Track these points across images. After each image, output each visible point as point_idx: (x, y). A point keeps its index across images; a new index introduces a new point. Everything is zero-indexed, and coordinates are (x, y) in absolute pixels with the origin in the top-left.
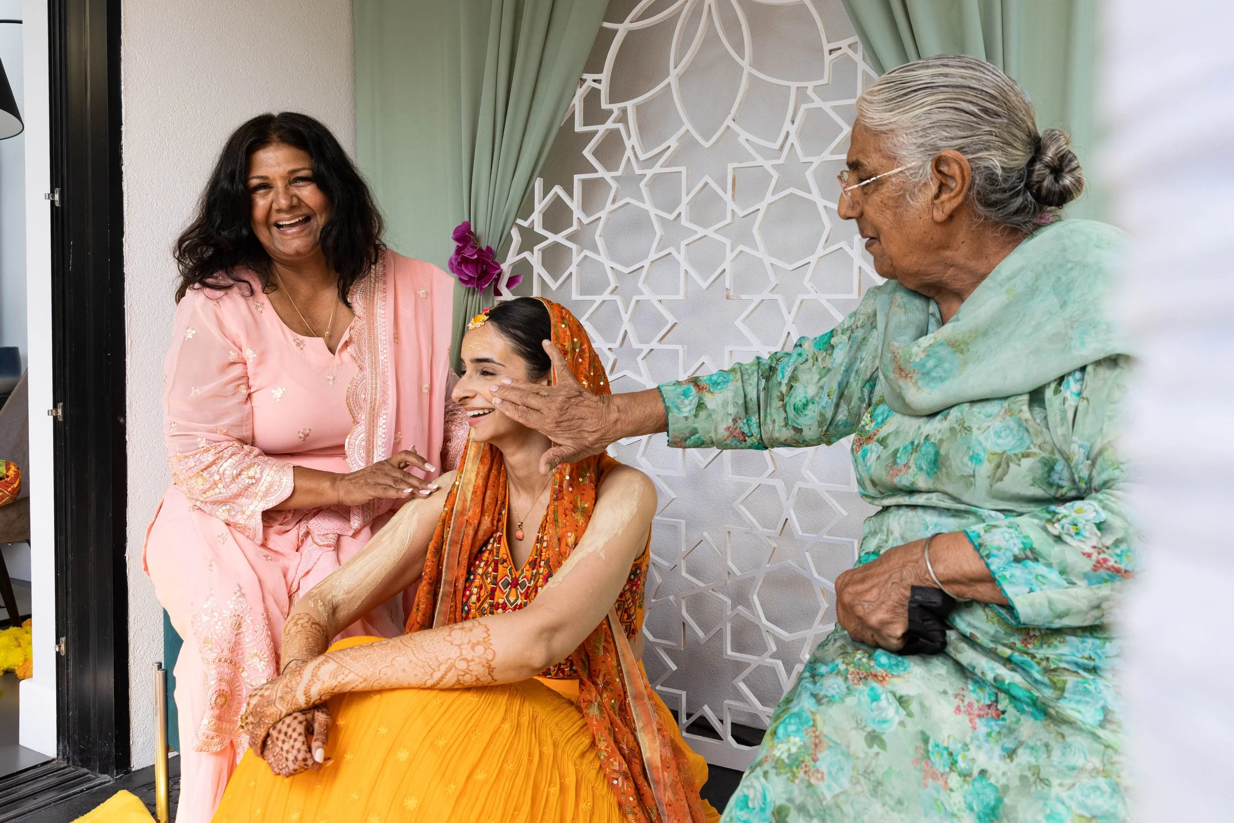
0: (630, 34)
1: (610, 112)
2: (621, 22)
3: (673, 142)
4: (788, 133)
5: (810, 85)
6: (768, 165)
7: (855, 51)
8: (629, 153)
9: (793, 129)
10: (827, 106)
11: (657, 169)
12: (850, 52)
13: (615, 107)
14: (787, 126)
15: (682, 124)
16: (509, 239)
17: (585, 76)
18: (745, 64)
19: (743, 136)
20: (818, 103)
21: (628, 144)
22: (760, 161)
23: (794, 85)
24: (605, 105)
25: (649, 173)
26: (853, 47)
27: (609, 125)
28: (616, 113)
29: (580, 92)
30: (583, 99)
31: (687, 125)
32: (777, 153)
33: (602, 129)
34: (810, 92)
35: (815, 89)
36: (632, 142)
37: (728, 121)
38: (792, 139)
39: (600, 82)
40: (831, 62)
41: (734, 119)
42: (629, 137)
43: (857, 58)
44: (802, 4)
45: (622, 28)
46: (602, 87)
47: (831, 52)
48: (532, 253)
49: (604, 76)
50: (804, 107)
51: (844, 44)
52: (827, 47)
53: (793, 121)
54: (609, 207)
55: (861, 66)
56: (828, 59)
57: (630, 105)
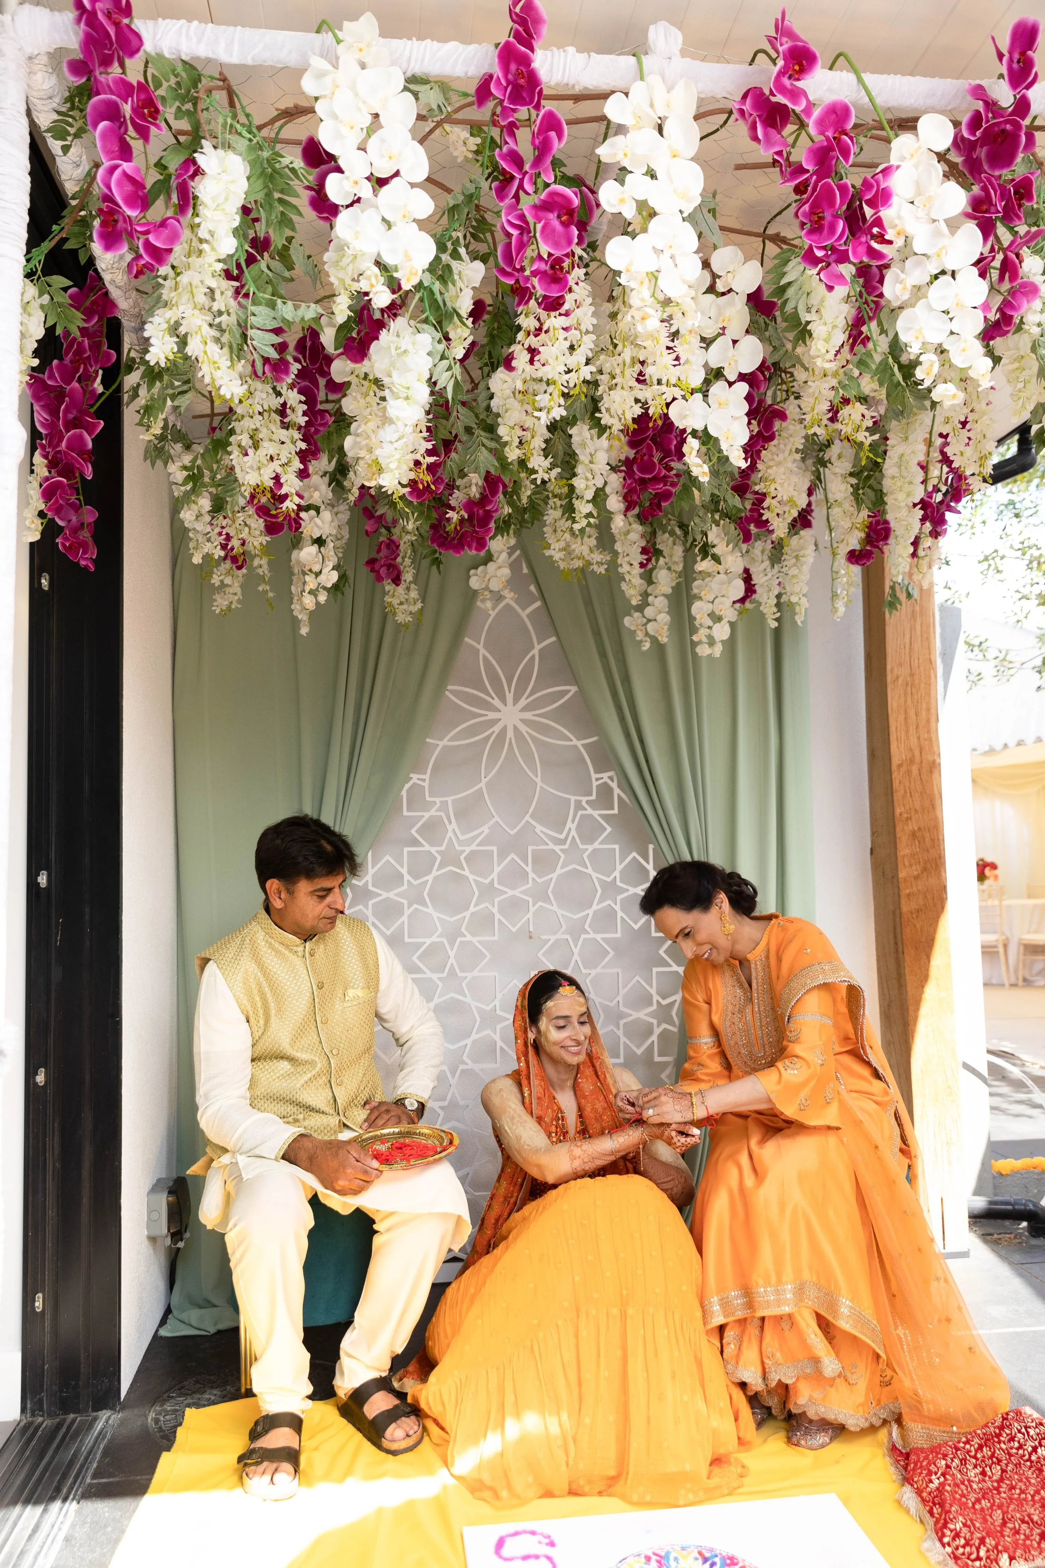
0: (445, 747)
1: (434, 803)
2: (441, 739)
3: (485, 829)
4: (570, 829)
5: (584, 799)
6: (557, 848)
7: (613, 781)
8: (450, 834)
9: (574, 827)
10: (595, 814)
11: (474, 847)
12: (610, 782)
13: (438, 800)
14: (569, 824)
15: (493, 817)
17: (411, 775)
18: (538, 780)
19: (539, 828)
20: (589, 811)
21: (450, 828)
22: (551, 846)
23: (573, 798)
24: (428, 798)
25: (468, 850)
26: (611, 778)
27: (433, 812)
28: (438, 805)
29: (407, 786)
30: (408, 791)
31: (497, 818)
32: (563, 842)
33: (427, 815)
34: (584, 804)
35: (587, 802)
36: (453, 827)
37: (527, 818)
38: (573, 833)
39: (424, 780)
40: (597, 786)
41: (532, 816)
42: (450, 823)
43: (614, 785)
44: (576, 747)
45: (441, 744)
46: (426, 785)
47: (597, 779)
48: (367, 907)
49: (427, 777)
50: (580, 813)
51: (605, 776)
52: (594, 776)
53: (573, 822)
54: (435, 873)
55: (617, 791)
56: (595, 784)
57: (449, 799)
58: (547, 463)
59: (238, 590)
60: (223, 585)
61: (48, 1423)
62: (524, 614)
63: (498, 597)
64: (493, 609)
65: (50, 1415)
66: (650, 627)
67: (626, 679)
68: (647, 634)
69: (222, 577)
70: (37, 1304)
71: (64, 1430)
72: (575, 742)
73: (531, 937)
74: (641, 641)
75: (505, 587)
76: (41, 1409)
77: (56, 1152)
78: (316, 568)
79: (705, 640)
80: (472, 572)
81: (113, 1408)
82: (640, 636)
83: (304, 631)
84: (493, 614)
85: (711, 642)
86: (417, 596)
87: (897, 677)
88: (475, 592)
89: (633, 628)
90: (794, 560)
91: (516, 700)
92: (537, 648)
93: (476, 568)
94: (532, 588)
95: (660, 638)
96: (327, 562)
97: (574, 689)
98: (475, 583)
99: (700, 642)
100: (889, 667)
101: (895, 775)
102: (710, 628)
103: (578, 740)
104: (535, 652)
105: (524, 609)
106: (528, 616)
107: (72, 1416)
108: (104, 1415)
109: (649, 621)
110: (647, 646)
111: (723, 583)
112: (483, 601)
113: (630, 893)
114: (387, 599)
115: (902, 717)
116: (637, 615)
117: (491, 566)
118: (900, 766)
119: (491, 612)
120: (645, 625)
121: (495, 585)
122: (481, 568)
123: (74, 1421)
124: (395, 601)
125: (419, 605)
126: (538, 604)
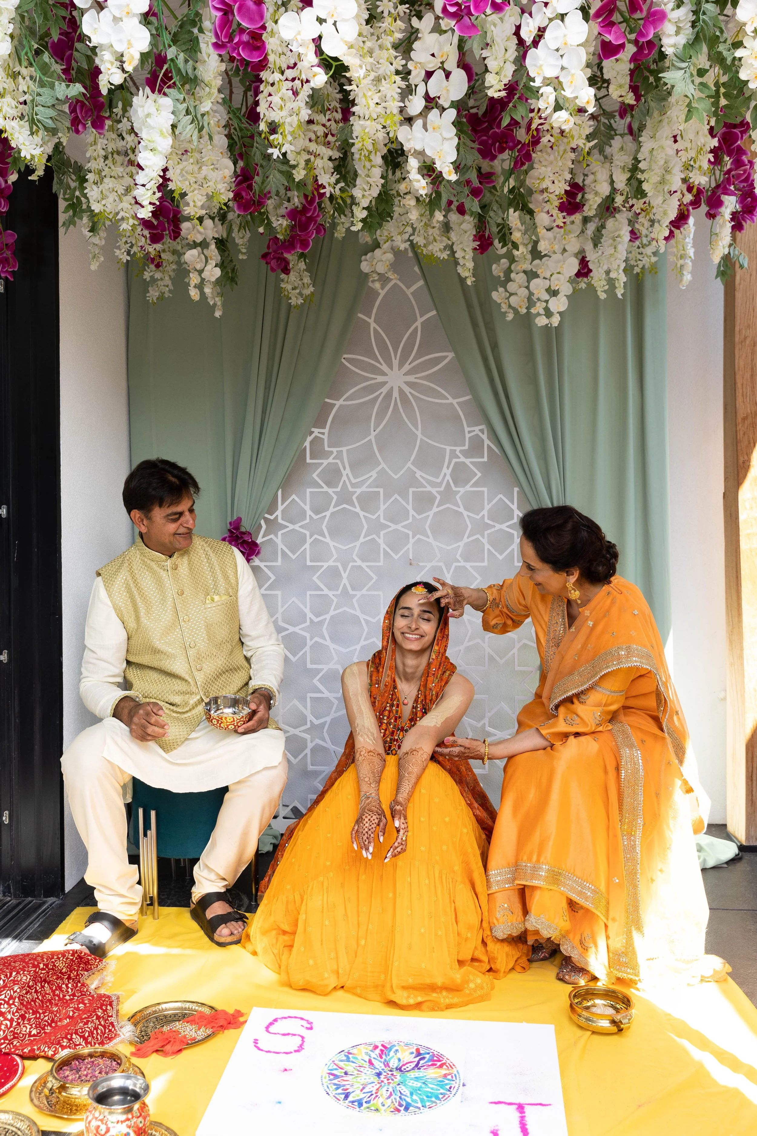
0: (341, 406)
1: (331, 453)
2: (338, 400)
3: (374, 474)
4: (445, 474)
5: (458, 449)
6: (434, 491)
7: (483, 433)
8: (344, 478)
9: (448, 472)
10: (468, 461)
11: (364, 489)
12: (480, 434)
13: (334, 450)
14: (445, 470)
15: (380, 464)
16: (260, 527)
17: (313, 429)
18: (419, 433)
19: (419, 474)
20: (462, 459)
21: (344, 473)
22: (429, 488)
23: (448, 448)
24: (327, 449)
25: (359, 491)
26: (482, 431)
27: (331, 460)
28: (335, 454)
29: (309, 439)
30: (311, 443)
31: (383, 465)
32: (440, 485)
33: (325, 462)
34: (458, 453)
35: (461, 451)
36: (346, 472)
37: (409, 465)
38: (448, 477)
39: (323, 434)
40: (470, 438)
41: (413, 464)
42: (345, 469)
43: (485, 437)
44: (452, 404)
45: (338, 403)
46: (325, 437)
47: (469, 432)
48: (276, 536)
49: (326, 431)
50: (455, 460)
51: (477, 429)
52: (467, 429)
53: (448, 468)
54: (332, 509)
55: (487, 442)
56: (468, 436)
57: (344, 449)
58: (333, 180)
59: (169, 283)
60: (153, 280)
61: (14, 902)
62: (409, 292)
63: (383, 279)
64: (382, 289)
65: (15, 897)
66: (513, 300)
67: (495, 346)
68: (510, 306)
69: (151, 274)
70: (4, 818)
71: (21, 907)
72: (451, 400)
73: (411, 564)
74: (506, 312)
75: (389, 270)
76: (10, 892)
77: (17, 711)
78: (199, 267)
79: (542, 312)
80: (363, 257)
81: (57, 897)
82: (504, 308)
83: (218, 314)
84: (382, 293)
85: (548, 313)
86: (310, 282)
87: (745, 338)
88: (367, 275)
89: (499, 301)
90: (611, 241)
91: (401, 365)
92: (420, 320)
93: (366, 254)
94: (416, 269)
95: (519, 310)
96: (210, 261)
97: (451, 355)
98: (365, 267)
99: (538, 314)
100: (737, 329)
101: (739, 427)
102: (547, 302)
103: (454, 398)
104: (418, 324)
105: (408, 288)
106: (412, 293)
107: (30, 899)
108: (51, 900)
109: (511, 294)
110: (510, 316)
111: (558, 262)
112: (373, 281)
113: (496, 529)
114: (283, 285)
115: (748, 375)
116: (501, 290)
117: (377, 251)
118: (744, 419)
119: (380, 291)
120: (508, 298)
121: (381, 268)
122: (369, 255)
123: (30, 902)
124: (289, 287)
125: (312, 289)
126: (421, 283)
